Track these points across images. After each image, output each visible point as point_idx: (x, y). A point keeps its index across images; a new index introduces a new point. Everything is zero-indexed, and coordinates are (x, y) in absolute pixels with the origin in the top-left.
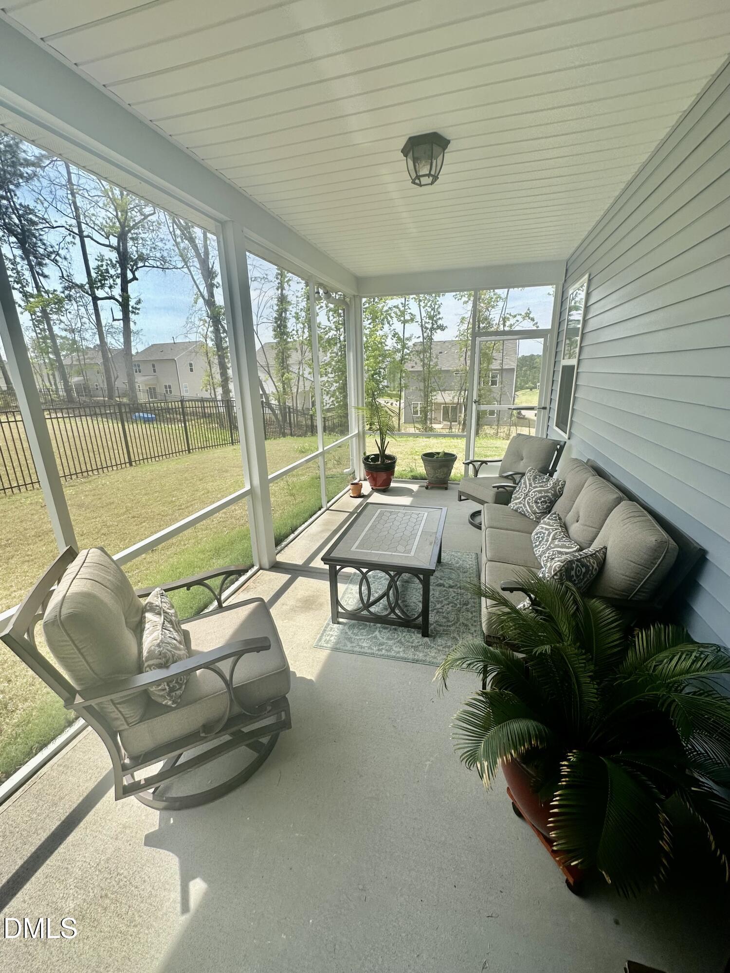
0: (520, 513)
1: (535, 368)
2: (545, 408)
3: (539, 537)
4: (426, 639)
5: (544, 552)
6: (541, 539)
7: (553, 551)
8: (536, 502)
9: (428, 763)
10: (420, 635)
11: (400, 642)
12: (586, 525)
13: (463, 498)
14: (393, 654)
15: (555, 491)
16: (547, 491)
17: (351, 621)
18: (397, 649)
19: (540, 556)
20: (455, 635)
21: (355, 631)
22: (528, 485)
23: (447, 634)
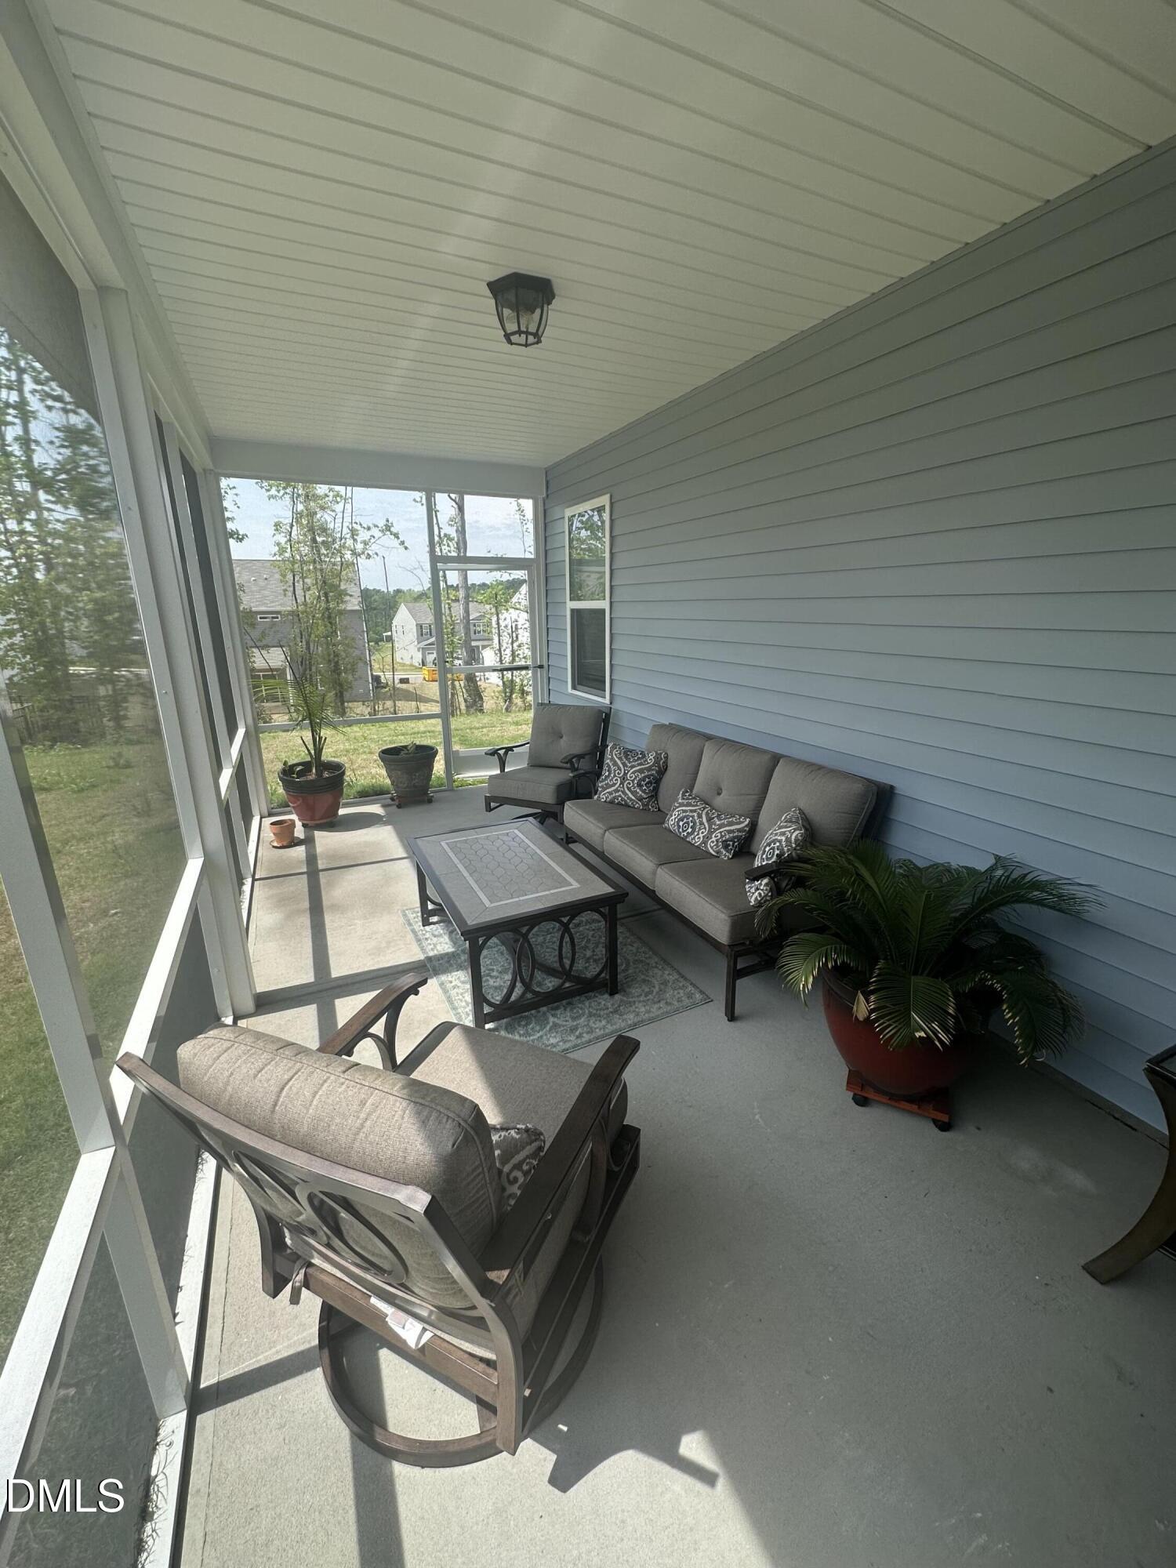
0: (619, 804)
1: (375, 609)
2: (541, 667)
3: (688, 823)
4: (617, 997)
5: (707, 837)
6: (691, 824)
7: (721, 832)
8: (640, 785)
9: (757, 1117)
10: (606, 996)
11: (591, 1015)
12: (741, 795)
13: (493, 805)
14: (599, 1033)
15: (659, 767)
16: (649, 769)
17: (500, 1022)
18: (598, 1024)
19: (705, 842)
20: (643, 977)
21: (522, 1032)
22: (621, 766)
23: (632, 980)
